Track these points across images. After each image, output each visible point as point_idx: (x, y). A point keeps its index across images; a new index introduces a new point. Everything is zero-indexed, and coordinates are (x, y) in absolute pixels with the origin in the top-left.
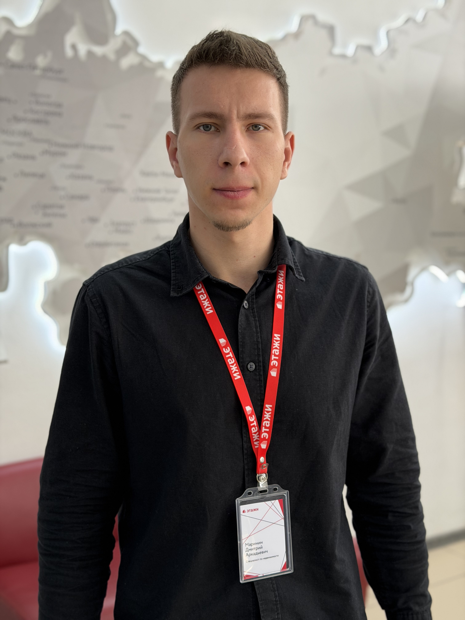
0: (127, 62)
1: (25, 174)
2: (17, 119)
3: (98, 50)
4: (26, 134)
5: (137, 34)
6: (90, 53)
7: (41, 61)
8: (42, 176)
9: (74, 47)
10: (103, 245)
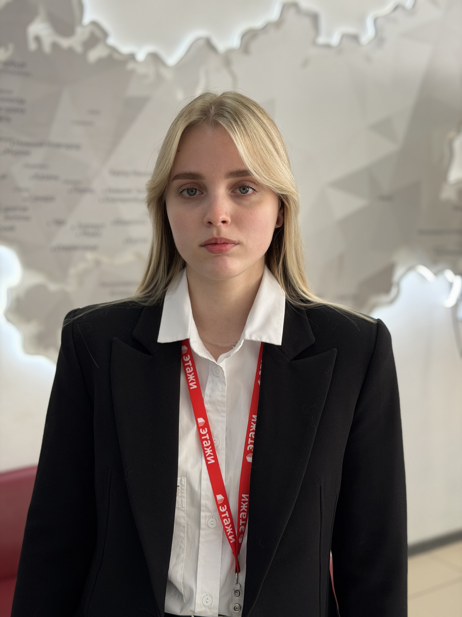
0: (95, 54)
3: (65, 43)
5: (106, 25)
7: (2, 54)
8: (3, 177)
9: (38, 39)
10: (70, 249)
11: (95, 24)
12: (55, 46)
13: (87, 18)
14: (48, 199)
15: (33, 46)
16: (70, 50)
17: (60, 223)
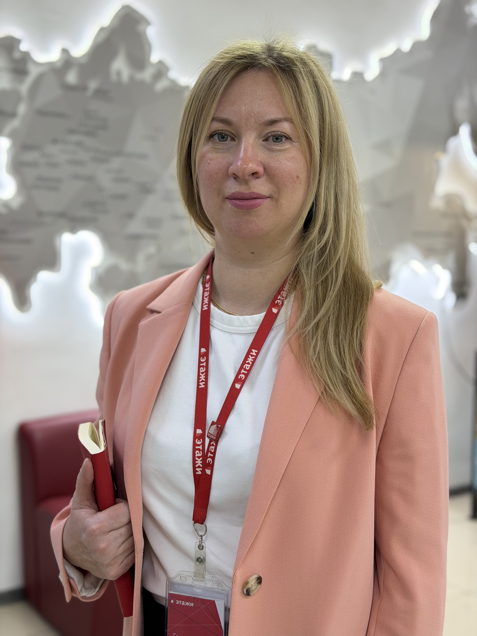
0: (161, 85)
1: (77, 177)
2: (72, 132)
3: (138, 76)
4: (79, 144)
5: (169, 62)
7: (93, 85)
8: (90, 179)
9: (119, 73)
10: (137, 237)
11: (160, 63)
12: (132, 78)
13: (155, 58)
14: (122, 197)
15: (114, 77)
16: (143, 83)
17: (130, 216)
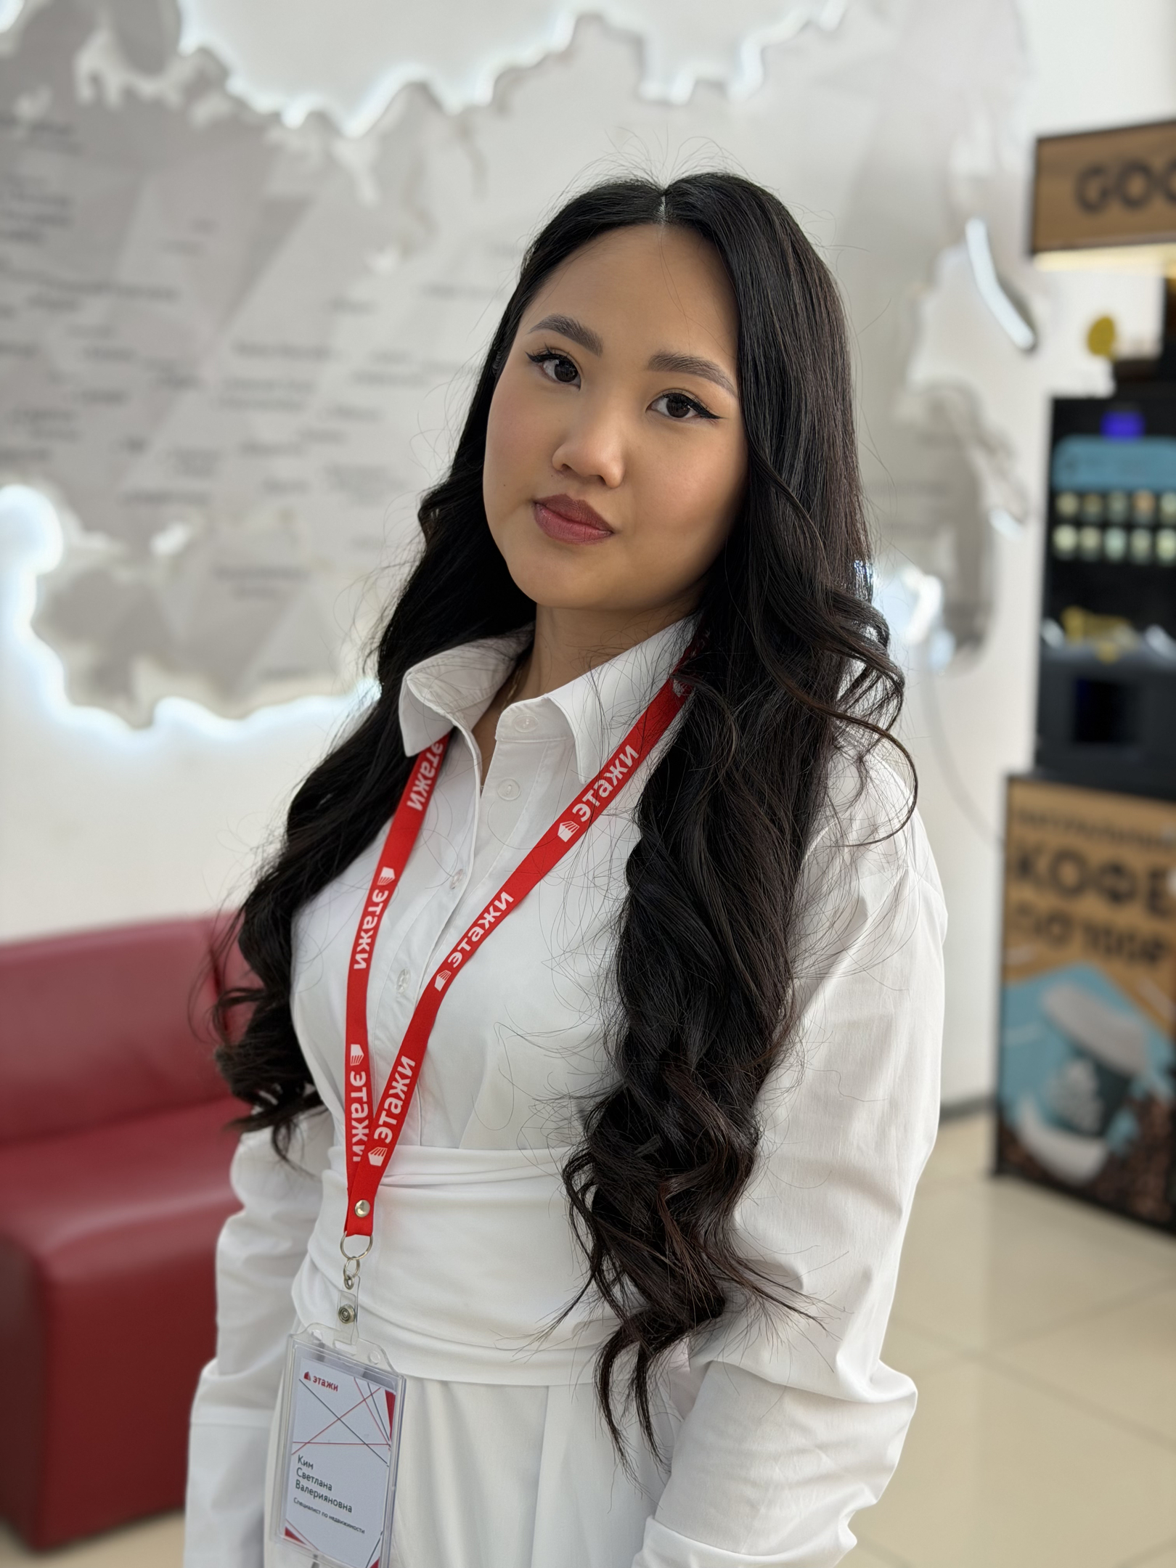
0: (206, 111)
3: (148, 87)
5: (227, 51)
6: (130, 95)
7: (27, 108)
8: (28, 351)
9: (96, 80)
10: (155, 498)
14: (114, 398)
15: (85, 92)
16: (159, 107)
17: (137, 446)
